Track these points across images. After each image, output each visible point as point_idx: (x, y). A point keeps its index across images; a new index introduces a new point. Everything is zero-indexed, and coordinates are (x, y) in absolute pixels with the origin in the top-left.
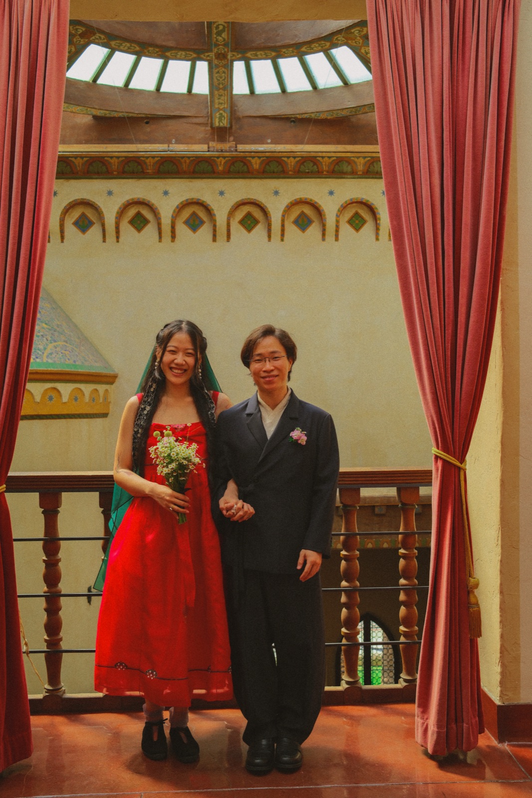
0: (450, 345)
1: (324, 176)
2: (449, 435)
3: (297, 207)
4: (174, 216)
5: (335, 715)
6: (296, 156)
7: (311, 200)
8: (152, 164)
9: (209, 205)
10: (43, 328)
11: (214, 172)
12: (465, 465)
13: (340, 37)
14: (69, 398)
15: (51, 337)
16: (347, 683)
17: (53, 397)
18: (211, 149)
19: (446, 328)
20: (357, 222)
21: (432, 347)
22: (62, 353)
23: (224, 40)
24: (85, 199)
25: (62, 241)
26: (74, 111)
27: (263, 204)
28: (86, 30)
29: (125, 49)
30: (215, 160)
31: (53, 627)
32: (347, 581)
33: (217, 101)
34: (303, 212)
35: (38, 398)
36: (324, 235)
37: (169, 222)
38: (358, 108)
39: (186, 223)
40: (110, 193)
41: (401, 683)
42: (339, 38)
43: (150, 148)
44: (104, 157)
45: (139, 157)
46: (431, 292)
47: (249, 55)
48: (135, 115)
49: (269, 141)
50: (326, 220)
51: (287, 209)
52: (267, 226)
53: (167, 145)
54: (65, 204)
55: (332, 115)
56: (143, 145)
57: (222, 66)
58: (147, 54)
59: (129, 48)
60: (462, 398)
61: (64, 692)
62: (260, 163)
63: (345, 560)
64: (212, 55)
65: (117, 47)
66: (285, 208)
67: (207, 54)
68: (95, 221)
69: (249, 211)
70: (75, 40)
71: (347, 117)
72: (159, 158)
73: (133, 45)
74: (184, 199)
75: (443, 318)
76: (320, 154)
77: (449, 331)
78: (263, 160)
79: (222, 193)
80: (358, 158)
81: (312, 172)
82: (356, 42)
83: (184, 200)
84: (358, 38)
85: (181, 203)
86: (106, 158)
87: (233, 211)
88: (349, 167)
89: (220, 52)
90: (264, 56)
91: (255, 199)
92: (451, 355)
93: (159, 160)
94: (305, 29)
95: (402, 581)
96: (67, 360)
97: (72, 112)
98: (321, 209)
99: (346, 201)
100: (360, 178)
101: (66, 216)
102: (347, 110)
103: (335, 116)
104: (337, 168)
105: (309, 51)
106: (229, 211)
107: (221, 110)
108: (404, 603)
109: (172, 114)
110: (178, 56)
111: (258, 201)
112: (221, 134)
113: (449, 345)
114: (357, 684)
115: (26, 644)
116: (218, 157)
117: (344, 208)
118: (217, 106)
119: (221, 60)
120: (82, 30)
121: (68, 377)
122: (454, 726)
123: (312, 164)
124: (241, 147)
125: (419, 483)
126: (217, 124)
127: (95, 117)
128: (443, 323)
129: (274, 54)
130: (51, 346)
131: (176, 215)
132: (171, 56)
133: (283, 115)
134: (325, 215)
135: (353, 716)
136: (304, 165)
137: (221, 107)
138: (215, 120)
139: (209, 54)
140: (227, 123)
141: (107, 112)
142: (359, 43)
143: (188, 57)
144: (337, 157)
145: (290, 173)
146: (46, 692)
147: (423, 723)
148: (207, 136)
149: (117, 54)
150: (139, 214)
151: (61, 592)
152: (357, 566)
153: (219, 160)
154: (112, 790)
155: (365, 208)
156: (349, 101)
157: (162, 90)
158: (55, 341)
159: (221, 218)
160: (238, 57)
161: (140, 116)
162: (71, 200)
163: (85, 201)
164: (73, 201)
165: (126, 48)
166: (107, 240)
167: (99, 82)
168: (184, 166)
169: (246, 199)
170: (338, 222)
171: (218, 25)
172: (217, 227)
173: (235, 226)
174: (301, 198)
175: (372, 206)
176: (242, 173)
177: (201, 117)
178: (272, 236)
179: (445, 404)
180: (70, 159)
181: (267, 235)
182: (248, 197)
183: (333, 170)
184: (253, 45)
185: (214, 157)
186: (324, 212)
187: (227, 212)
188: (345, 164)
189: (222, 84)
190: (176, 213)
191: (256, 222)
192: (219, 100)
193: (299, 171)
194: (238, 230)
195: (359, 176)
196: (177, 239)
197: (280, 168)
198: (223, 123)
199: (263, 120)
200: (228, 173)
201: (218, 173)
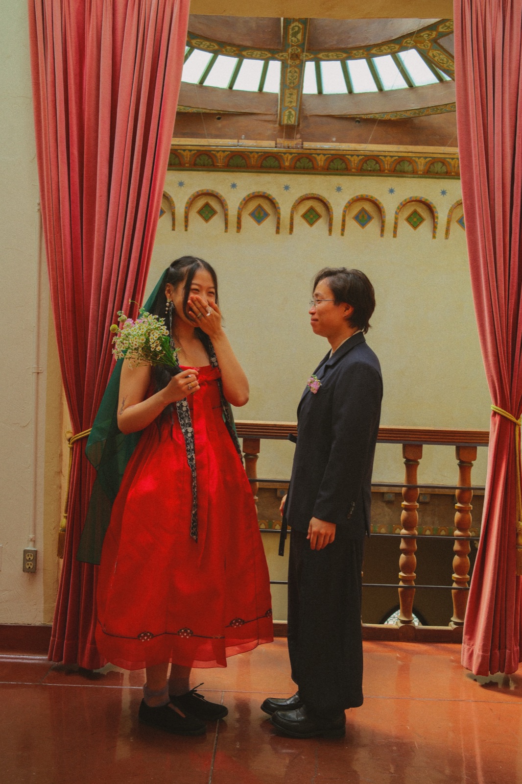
1: (386, 174)
2: (507, 393)
3: (358, 204)
4: (241, 207)
6: (358, 154)
7: (372, 197)
8: (222, 158)
9: (274, 199)
11: (280, 167)
12: (521, 422)
13: (409, 40)
16: (400, 621)
18: (279, 145)
19: (510, 298)
20: (415, 220)
21: (496, 314)
23: (298, 39)
27: (326, 200)
29: (204, 48)
30: (282, 156)
32: (406, 529)
33: (287, 100)
34: (363, 208)
36: (382, 231)
37: (236, 213)
38: (422, 110)
39: (252, 215)
41: (451, 626)
42: (408, 42)
43: (221, 143)
44: (177, 150)
45: (210, 151)
46: (498, 263)
47: (320, 56)
48: (208, 111)
49: (334, 139)
50: (385, 217)
51: (348, 205)
52: (329, 219)
53: (236, 141)
55: (396, 117)
56: (214, 140)
57: (294, 66)
58: (225, 52)
59: (208, 47)
60: (521, 362)
62: (325, 160)
63: (405, 510)
64: (286, 55)
65: (197, 46)
66: (347, 204)
67: (281, 54)
68: (166, 211)
69: (312, 206)
71: (410, 118)
72: (229, 152)
73: (212, 44)
74: (251, 191)
75: (507, 289)
76: (384, 154)
77: (512, 301)
78: (329, 157)
79: (287, 188)
80: (419, 158)
81: (374, 171)
82: (424, 46)
83: (250, 193)
84: (427, 41)
85: (248, 195)
86: (179, 151)
87: (297, 205)
88: (411, 167)
89: (293, 52)
90: (335, 57)
91: (318, 195)
92: (513, 322)
93: (229, 154)
94: (375, 32)
95: (457, 532)
98: (381, 206)
99: (405, 200)
100: (420, 177)
102: (410, 112)
103: (398, 117)
104: (398, 168)
105: (378, 53)
106: (293, 206)
107: (290, 108)
108: (458, 553)
109: (243, 111)
110: (254, 56)
111: (321, 196)
112: (289, 131)
114: (411, 622)
116: (285, 153)
117: (403, 205)
118: (287, 104)
119: (294, 60)
122: (497, 652)
123: (375, 162)
124: (307, 145)
125: (477, 443)
126: (285, 122)
128: (507, 293)
129: (345, 55)
131: (243, 208)
132: (247, 55)
133: (349, 115)
134: (384, 212)
135: (408, 650)
136: (366, 163)
137: (291, 106)
138: (284, 119)
139: (283, 54)
140: (295, 121)
141: (182, 107)
142: (428, 46)
143: (263, 56)
144: (398, 157)
145: (353, 170)
148: (275, 133)
149: (196, 52)
150: (207, 205)
152: (417, 516)
153: (286, 156)
155: (424, 207)
156: (413, 104)
157: (235, 88)
159: (285, 211)
160: (310, 57)
161: (212, 112)
165: (206, 46)
166: (176, 229)
168: (252, 161)
169: (310, 194)
170: (396, 219)
171: (294, 26)
172: (281, 219)
173: (298, 219)
174: (362, 195)
175: (431, 205)
176: (307, 169)
177: (270, 114)
178: (333, 230)
179: (505, 366)
181: (328, 229)
182: (312, 192)
183: (395, 169)
184: (325, 46)
185: (281, 153)
186: (384, 209)
187: (291, 206)
188: (407, 164)
189: (294, 83)
190: (243, 205)
191: (317, 217)
192: (289, 99)
193: (361, 169)
194: (300, 224)
195: (420, 176)
196: (241, 230)
197: (344, 165)
198: (290, 121)
199: (329, 120)
200: (294, 168)
201: (285, 169)
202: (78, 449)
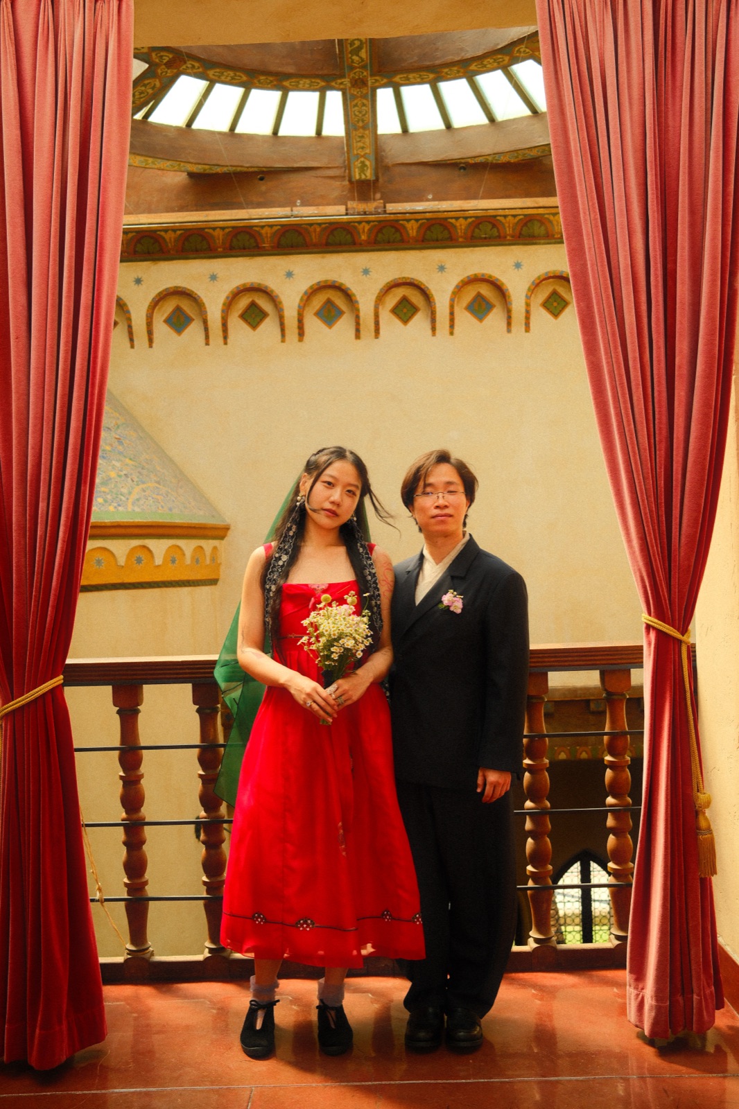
0: (663, 470)
1: (507, 242)
2: (664, 596)
3: (470, 288)
4: (302, 305)
5: (519, 985)
6: (465, 216)
7: (490, 276)
8: (269, 235)
9: (349, 289)
10: (127, 465)
11: (354, 243)
12: (689, 637)
13: (523, 47)
14: (165, 559)
15: (138, 477)
16: (537, 941)
17: (143, 559)
18: (349, 211)
19: (657, 448)
20: (555, 304)
21: (638, 475)
22: (153, 498)
23: (361, 58)
24: (180, 287)
25: (151, 346)
26: (162, 167)
27: (424, 285)
28: (173, 57)
29: (228, 80)
30: (355, 227)
31: (135, 867)
32: (532, 801)
33: (356, 145)
34: (479, 293)
35: (122, 561)
36: (509, 324)
37: (295, 314)
39: (318, 314)
40: (213, 277)
41: (611, 941)
42: (522, 50)
43: (267, 213)
44: (203, 229)
45: (251, 227)
46: (635, 398)
47: (397, 79)
48: (245, 170)
49: (430, 197)
50: (511, 304)
51: (456, 290)
52: (430, 315)
53: (288, 209)
54: (153, 294)
55: (517, 157)
56: (257, 210)
57: (361, 97)
58: (258, 85)
59: (233, 78)
60: (682, 544)
61: (152, 954)
62: (419, 228)
63: (529, 772)
64: (346, 81)
65: (216, 78)
66: (455, 288)
67: (339, 81)
68: (193, 317)
69: (404, 296)
70: (159, 71)
72: (279, 227)
73: (238, 74)
74: (314, 281)
75: (651, 435)
76: (502, 213)
77: (661, 454)
78: (423, 223)
79: (366, 272)
80: (554, 215)
81: (490, 238)
83: (314, 283)
85: (311, 287)
86: (206, 230)
87: (383, 295)
88: (543, 228)
89: (357, 77)
90: (419, 80)
91: (412, 279)
92: (664, 484)
93: (279, 229)
94: (473, 41)
95: (610, 800)
96: (160, 508)
97: (159, 169)
98: (504, 288)
99: (539, 277)
100: (558, 243)
101: (156, 311)
102: (537, 149)
103: (521, 157)
104: (525, 230)
105: (481, 69)
106: (377, 297)
107: (362, 156)
108: (613, 830)
109: (296, 165)
110: (300, 86)
111: (417, 280)
112: (363, 190)
113: (661, 472)
114: (549, 942)
115: (100, 889)
116: (360, 222)
117: (537, 285)
118: (355, 152)
119: (360, 88)
120: (168, 57)
121: (161, 531)
122: (680, 999)
123: (490, 226)
124: (391, 207)
125: (630, 663)
126: (357, 177)
127: (191, 175)
128: (652, 441)
129: (432, 76)
130: (137, 490)
131: (305, 305)
133: (449, 160)
134: (509, 297)
135: (544, 986)
136: (479, 229)
137: (362, 154)
138: (355, 172)
139: (343, 80)
140: (371, 174)
141: (207, 167)
143: (314, 86)
144: (525, 215)
145: (460, 240)
146: (128, 954)
147: (638, 995)
148: (345, 193)
149: (218, 87)
150: (253, 305)
151: (144, 819)
152: (547, 780)
153: (362, 225)
154: (212, 1083)
155: (566, 284)
156: (540, 137)
157: (281, 133)
158: (143, 483)
159: (366, 305)
160: (382, 82)
161: (251, 170)
162: (161, 289)
163: (180, 290)
164: (163, 291)
165: (229, 78)
166: (211, 343)
167: (195, 126)
168: (313, 237)
169: (400, 278)
170: (528, 305)
171: (353, 41)
172: (361, 318)
173: (386, 316)
174: (475, 275)
176: (394, 242)
177: (335, 167)
178: (437, 327)
179: (658, 554)
180: (158, 233)
181: (430, 327)
182: (403, 276)
183: (520, 234)
184: (403, 65)
185: (354, 222)
186: (509, 293)
187: (374, 298)
188: (537, 224)
189: (363, 121)
190: (304, 302)
191: (415, 310)
192: (360, 144)
193: (472, 236)
194: (389, 323)
195: (557, 240)
196: (305, 338)
197: (446, 234)
198: (365, 175)
199: (421, 169)
200: (375, 243)
201: (361, 244)
202: (9, 726)
